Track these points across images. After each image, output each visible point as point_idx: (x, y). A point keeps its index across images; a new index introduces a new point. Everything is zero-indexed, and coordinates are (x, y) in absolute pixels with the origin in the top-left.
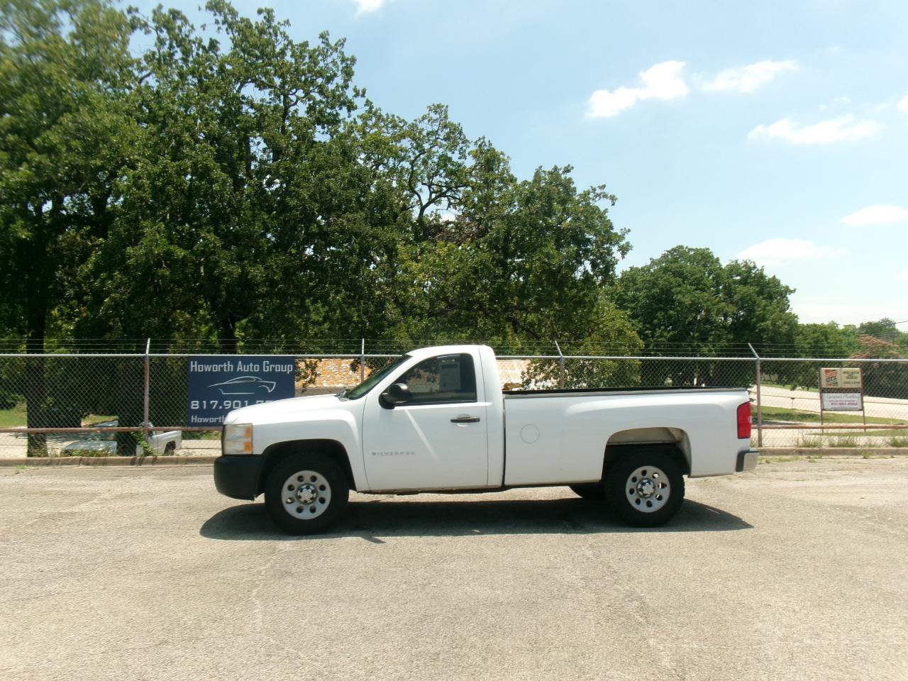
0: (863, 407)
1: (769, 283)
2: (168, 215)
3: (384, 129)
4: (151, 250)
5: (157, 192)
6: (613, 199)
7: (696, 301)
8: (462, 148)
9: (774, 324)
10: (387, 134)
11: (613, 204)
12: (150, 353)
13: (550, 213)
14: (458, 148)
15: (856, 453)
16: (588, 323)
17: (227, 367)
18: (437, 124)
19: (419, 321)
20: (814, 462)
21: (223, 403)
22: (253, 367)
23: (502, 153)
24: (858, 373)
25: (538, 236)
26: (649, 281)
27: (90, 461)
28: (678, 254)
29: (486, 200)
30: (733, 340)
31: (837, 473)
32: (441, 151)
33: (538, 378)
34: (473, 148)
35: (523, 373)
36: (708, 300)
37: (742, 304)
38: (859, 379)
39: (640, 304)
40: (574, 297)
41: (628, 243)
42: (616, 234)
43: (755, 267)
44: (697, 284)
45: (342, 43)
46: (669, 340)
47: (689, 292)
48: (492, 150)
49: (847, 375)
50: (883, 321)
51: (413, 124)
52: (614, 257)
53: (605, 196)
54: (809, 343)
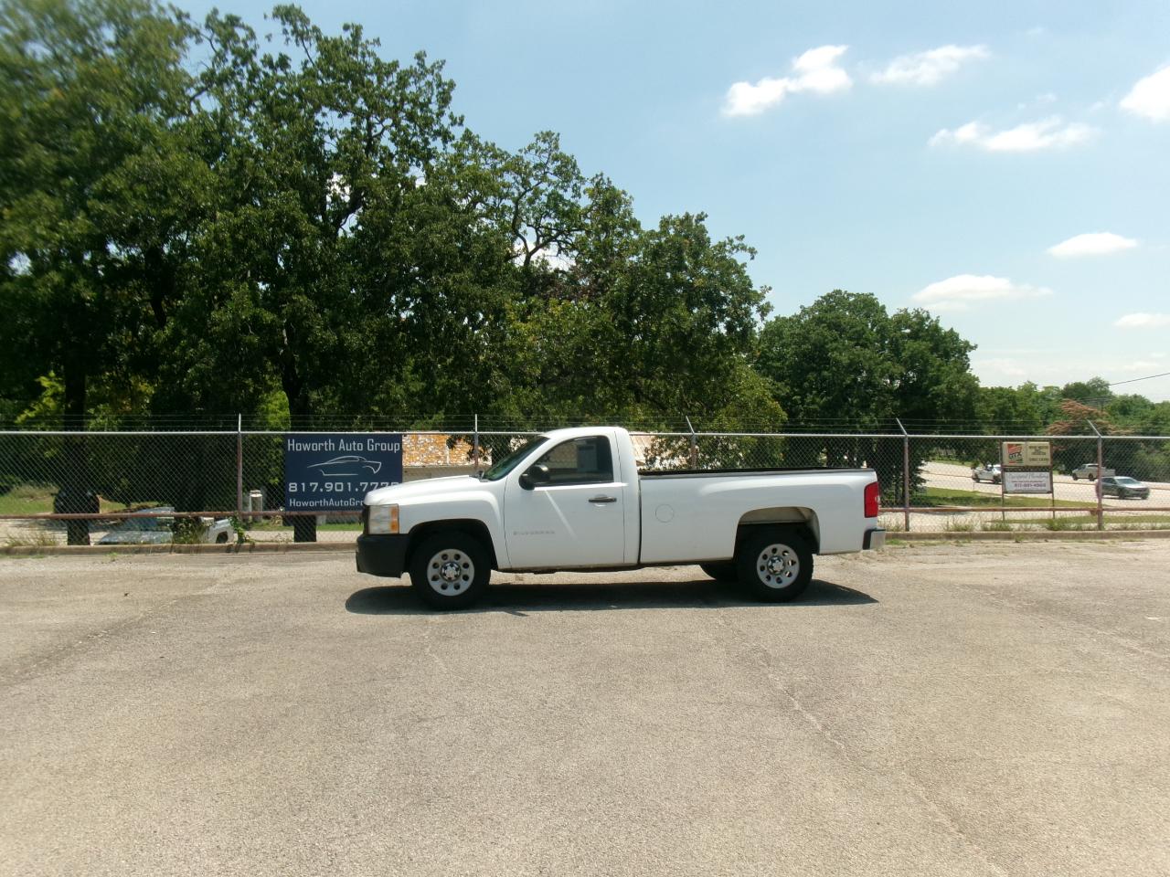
0: (1052, 488)
1: (944, 337)
2: (249, 273)
3: (482, 161)
4: (238, 316)
5: (239, 246)
6: (752, 251)
7: (856, 360)
8: (575, 185)
9: (949, 389)
10: (486, 166)
11: (753, 258)
12: (242, 430)
13: (680, 267)
14: (572, 184)
15: (1009, 537)
16: (723, 392)
17: (328, 446)
18: (547, 155)
19: (531, 391)
20: (962, 546)
21: (324, 485)
22: (356, 446)
23: (624, 193)
24: (1047, 447)
25: (666, 294)
26: (799, 334)
27: (182, 549)
28: (834, 301)
29: (605, 248)
30: (901, 407)
31: (980, 556)
32: (551, 189)
33: (664, 455)
34: (589, 185)
35: (646, 450)
36: (870, 359)
37: (910, 363)
38: (1048, 455)
39: (787, 363)
40: (707, 364)
41: (768, 304)
42: (755, 292)
43: (928, 317)
44: (858, 339)
45: (440, 65)
46: (822, 407)
47: (846, 348)
48: (611, 189)
49: (1033, 450)
50: (1094, 381)
51: (517, 156)
52: (753, 319)
53: (744, 248)
54: (993, 411)
